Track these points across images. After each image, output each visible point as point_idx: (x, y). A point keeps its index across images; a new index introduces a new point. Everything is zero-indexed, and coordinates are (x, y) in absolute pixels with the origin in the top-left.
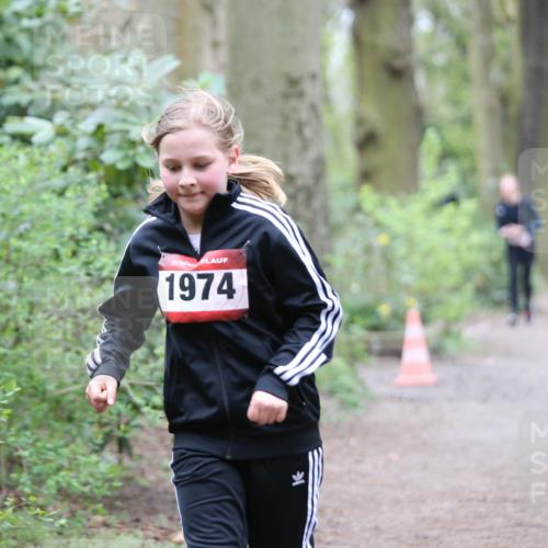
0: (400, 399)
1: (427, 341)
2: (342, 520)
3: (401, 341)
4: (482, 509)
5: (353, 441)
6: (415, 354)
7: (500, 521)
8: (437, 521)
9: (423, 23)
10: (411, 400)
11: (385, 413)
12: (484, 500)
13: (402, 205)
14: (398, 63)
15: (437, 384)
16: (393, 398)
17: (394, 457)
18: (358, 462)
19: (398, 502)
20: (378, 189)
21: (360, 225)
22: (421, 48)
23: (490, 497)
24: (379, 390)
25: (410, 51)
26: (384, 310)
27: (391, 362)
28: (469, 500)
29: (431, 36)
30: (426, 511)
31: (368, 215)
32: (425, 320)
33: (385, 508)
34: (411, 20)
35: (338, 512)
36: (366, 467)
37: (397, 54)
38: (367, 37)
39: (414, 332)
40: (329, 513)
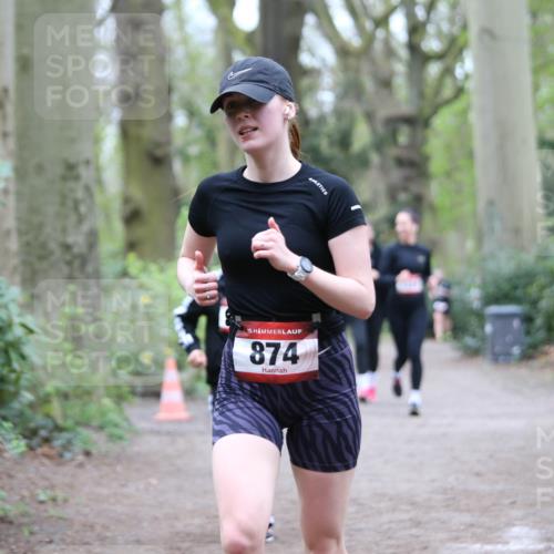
0: (158, 432)
1: (182, 384)
2: (108, 534)
3: (160, 385)
5: (119, 468)
6: (173, 395)
8: (188, 535)
9: (180, 120)
10: (168, 433)
11: (149, 444)
13: (162, 270)
14: (159, 153)
15: (190, 420)
17: (154, 481)
18: (123, 486)
19: (156, 518)
20: (141, 256)
22: (178, 141)
24: (141, 425)
25: (168, 142)
27: (151, 401)
29: (187, 130)
30: (179, 526)
31: (134, 278)
32: (180, 367)
33: (145, 524)
35: (106, 527)
36: (131, 489)
37: (158, 145)
38: (133, 131)
39: (171, 377)
40: (98, 529)
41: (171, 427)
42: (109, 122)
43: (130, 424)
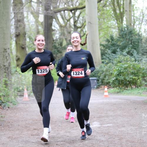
0: (23, 103)
1: (28, 94)
2: (13, 124)
3: (24, 94)
4: (37, 122)
5: (15, 111)
6: (26, 95)
7: (39, 124)
8: (29, 124)
9: (28, 40)
10: (25, 103)
11: (21, 106)
12: (37, 120)
14: (23, 47)
15: (29, 101)
16: (22, 103)
18: (16, 114)
19: (22, 121)
21: (16, 74)
22: (27, 44)
23: (38, 120)
24: (19, 102)
25: (25, 45)
26: (21, 88)
28: (35, 120)
30: (27, 122)
31: (18, 72)
32: (27, 90)
33: (20, 122)
34: (26, 40)
36: (17, 115)
37: (23, 45)
38: (18, 42)
40: (11, 123)
41: (26, 102)
42: (13, 41)
43: (17, 101)
